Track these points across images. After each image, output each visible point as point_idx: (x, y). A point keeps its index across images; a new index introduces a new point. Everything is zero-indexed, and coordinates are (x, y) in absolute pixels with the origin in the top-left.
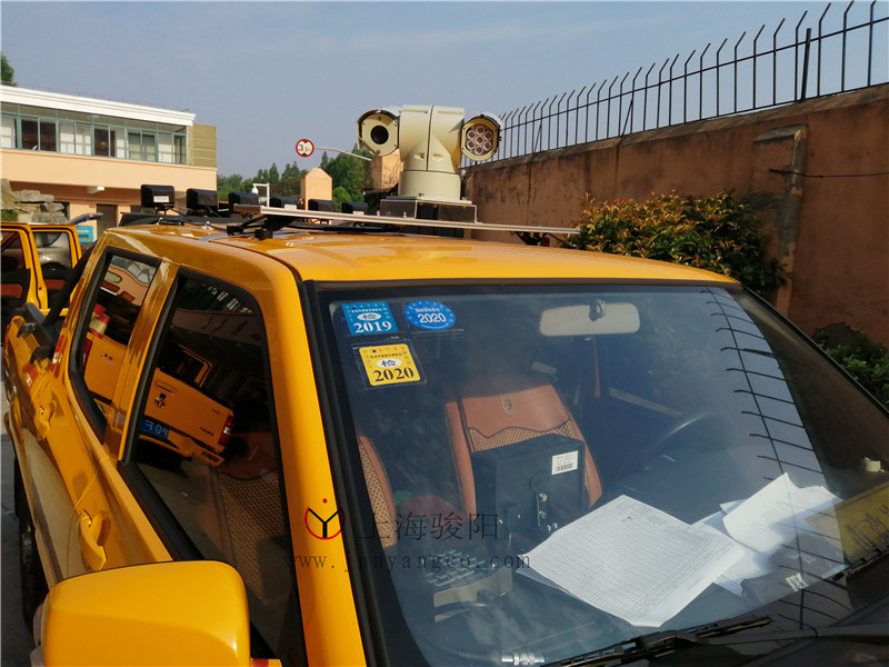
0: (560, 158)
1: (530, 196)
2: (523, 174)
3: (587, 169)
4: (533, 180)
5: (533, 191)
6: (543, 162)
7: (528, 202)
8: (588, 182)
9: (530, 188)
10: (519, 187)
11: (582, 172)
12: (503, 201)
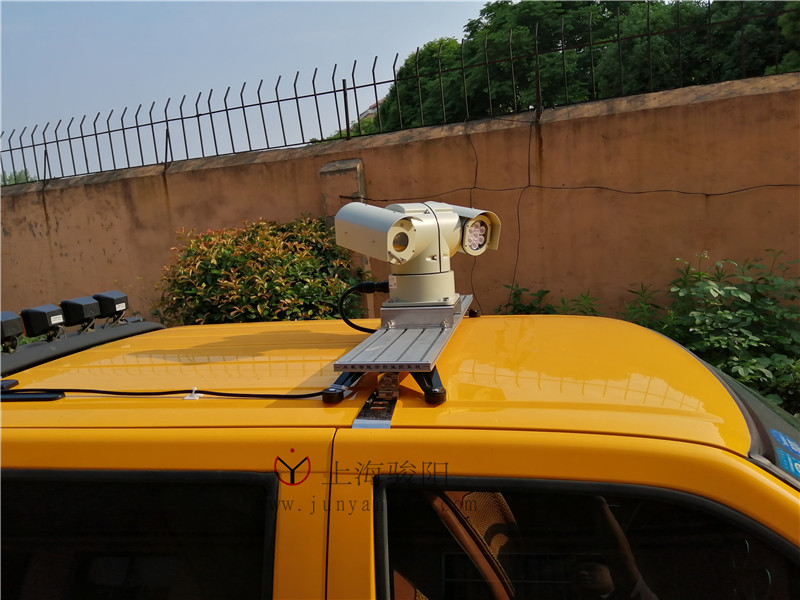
0: (87, 186)
1: (49, 227)
2: (32, 203)
4: (50, 210)
5: (52, 222)
6: (62, 190)
7: (48, 233)
8: (132, 209)
9: (47, 218)
10: (31, 218)
11: (121, 200)
12: (7, 234)
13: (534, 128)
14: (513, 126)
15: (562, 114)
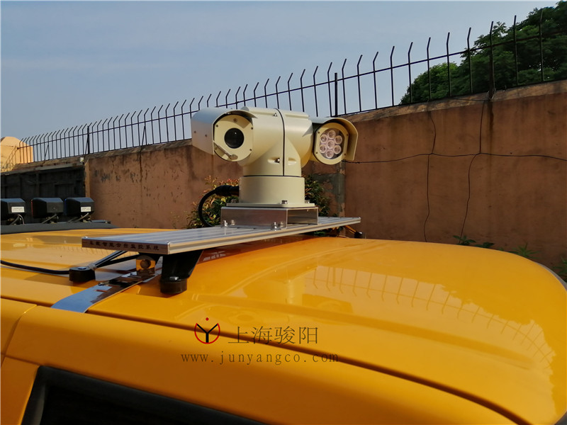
0: (166, 150)
1: (142, 177)
2: (134, 160)
3: (189, 157)
4: (143, 166)
5: (144, 173)
6: (151, 152)
7: (141, 181)
9: (141, 170)
10: (132, 170)
11: (185, 160)
12: (117, 180)
13: (486, 105)
14: (468, 104)
15: (512, 94)
